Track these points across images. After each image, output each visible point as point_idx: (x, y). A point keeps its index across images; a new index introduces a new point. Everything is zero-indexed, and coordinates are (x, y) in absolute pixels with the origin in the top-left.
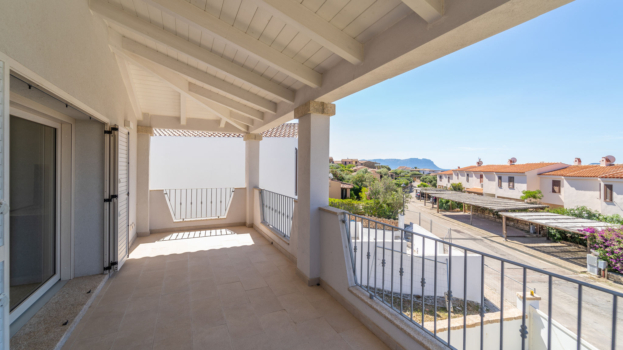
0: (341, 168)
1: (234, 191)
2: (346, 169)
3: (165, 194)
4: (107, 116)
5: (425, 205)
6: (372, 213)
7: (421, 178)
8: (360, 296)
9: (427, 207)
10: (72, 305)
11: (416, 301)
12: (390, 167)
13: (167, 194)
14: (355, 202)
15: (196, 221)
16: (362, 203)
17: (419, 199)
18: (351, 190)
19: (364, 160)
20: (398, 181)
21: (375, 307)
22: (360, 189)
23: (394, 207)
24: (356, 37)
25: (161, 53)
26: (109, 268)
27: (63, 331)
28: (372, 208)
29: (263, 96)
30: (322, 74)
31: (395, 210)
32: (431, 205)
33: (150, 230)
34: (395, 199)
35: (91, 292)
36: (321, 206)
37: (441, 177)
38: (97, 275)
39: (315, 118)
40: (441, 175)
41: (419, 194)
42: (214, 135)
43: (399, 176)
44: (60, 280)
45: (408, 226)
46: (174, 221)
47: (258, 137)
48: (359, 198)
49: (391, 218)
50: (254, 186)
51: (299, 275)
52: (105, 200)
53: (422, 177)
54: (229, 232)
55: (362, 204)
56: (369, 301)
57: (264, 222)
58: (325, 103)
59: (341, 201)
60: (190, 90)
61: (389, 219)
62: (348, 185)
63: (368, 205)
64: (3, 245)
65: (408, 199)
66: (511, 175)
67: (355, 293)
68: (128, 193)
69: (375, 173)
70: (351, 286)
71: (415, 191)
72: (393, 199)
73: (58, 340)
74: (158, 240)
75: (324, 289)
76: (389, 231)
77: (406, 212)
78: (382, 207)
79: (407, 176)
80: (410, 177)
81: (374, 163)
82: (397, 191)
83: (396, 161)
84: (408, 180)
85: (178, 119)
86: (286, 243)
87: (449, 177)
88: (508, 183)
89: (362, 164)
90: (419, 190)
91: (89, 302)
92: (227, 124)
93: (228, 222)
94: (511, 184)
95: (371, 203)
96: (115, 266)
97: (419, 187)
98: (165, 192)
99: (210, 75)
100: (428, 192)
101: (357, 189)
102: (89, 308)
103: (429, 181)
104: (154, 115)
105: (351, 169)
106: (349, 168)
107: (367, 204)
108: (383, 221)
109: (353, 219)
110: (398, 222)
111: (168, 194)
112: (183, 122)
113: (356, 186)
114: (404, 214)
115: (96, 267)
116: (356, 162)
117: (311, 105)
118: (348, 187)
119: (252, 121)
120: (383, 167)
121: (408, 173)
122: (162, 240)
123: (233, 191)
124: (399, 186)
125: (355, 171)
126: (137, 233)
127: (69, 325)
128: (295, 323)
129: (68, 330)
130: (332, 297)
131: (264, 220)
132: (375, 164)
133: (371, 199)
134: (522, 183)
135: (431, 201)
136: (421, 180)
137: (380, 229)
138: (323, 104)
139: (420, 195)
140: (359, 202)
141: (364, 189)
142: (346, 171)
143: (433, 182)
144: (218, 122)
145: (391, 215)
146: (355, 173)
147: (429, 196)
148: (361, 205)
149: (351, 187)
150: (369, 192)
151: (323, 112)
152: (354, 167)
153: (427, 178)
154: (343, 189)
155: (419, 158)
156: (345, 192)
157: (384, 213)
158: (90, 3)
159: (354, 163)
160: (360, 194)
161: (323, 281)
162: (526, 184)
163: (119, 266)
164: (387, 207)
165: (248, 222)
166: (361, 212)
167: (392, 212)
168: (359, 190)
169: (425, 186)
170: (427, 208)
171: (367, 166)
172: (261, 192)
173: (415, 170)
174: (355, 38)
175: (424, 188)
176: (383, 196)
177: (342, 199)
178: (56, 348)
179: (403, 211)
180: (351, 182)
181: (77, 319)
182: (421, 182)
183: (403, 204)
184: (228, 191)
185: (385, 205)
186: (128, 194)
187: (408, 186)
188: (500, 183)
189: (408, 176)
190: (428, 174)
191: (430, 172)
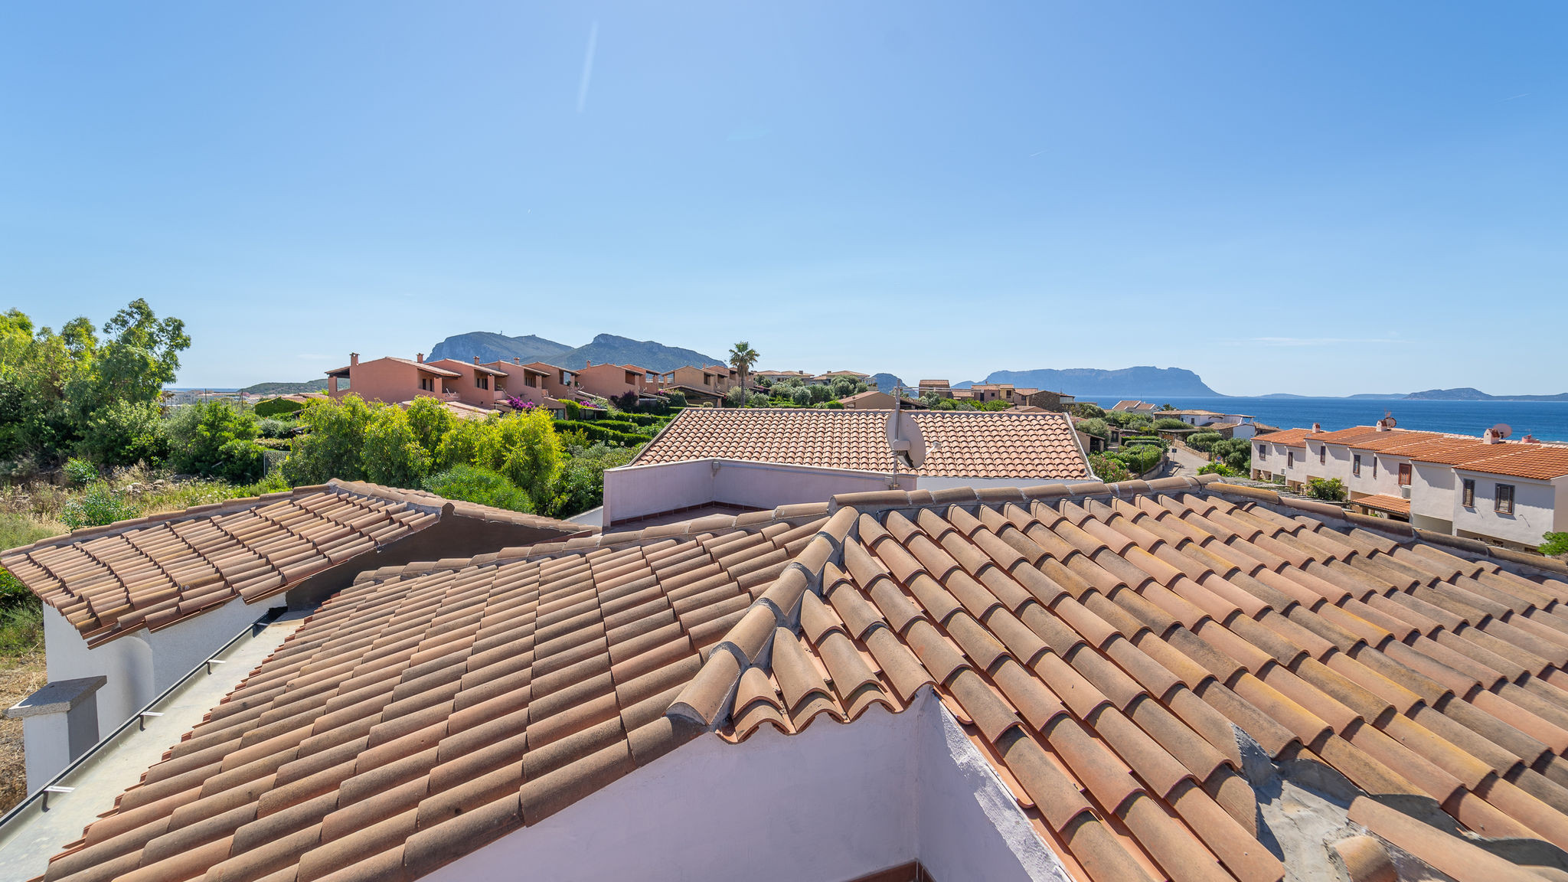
7: (1191, 438)
37: (1263, 450)
40: (1263, 443)
53: (1192, 434)
66: (1507, 481)
79: (1146, 429)
81: (1056, 394)
87: (1291, 454)
88: (1494, 502)
89: (1027, 400)
94: (1505, 504)
103: (1219, 452)
116: (1012, 395)
120: (1084, 407)
121: (1150, 422)
132: (1061, 398)
134: (1538, 507)
136: (1191, 445)
143: (1231, 455)
155: (1157, 367)
159: (1004, 395)
162: (1552, 511)
173: (1166, 413)
188: (1468, 498)
189: (1151, 433)
190: (1206, 424)
191: (1211, 420)
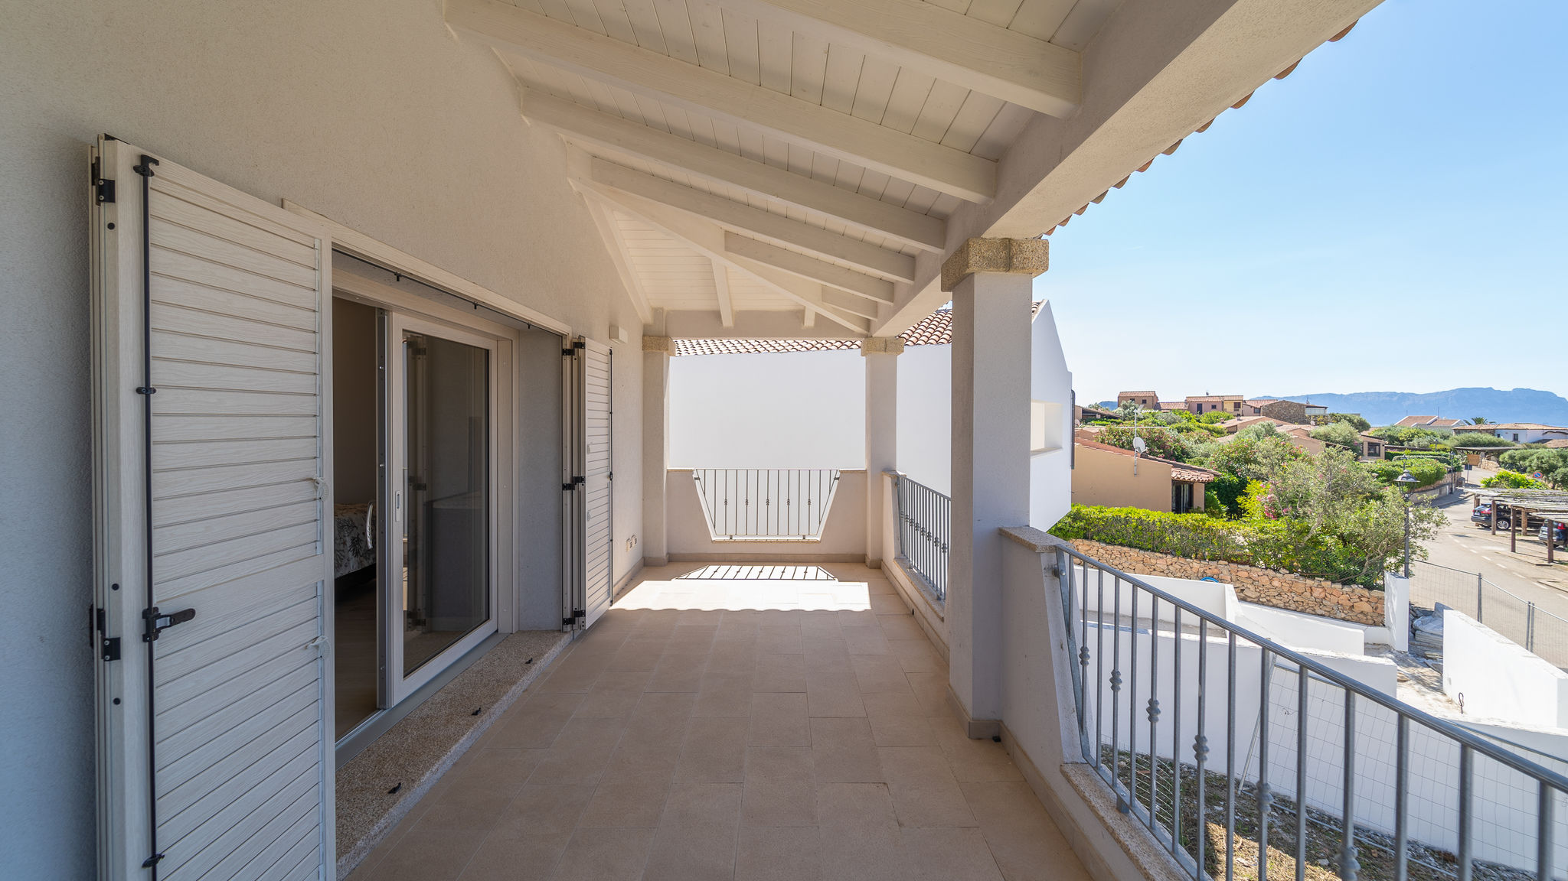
0: (1184, 423)
1: (838, 479)
2: (1199, 427)
3: (696, 479)
4: (567, 321)
5: (1513, 550)
6: (1279, 562)
7: (1505, 456)
8: (1087, 794)
9: (1523, 558)
10: (498, 681)
11: (1433, 871)
12: (1364, 418)
13: (698, 479)
14: (1219, 524)
15: (756, 542)
16: (1242, 527)
17: (1488, 528)
18: (1209, 486)
19: (1269, 398)
20: (1400, 463)
21: (1124, 837)
22: (1243, 484)
23: (1368, 546)
24: (1053, 36)
25: (659, 177)
26: (570, 621)
27: (469, 725)
28: (1279, 546)
29: (879, 241)
30: (998, 160)
31: (1371, 558)
32: (1544, 550)
33: (668, 554)
34: (1371, 523)
35: (533, 662)
36: (1006, 526)
38: (553, 631)
39: (987, 283)
41: (1487, 510)
42: (819, 346)
43: (1404, 449)
44: (497, 631)
45: (1426, 613)
46: (713, 539)
47: (895, 345)
48: (1236, 512)
49: (1354, 582)
50: (883, 466)
51: (950, 704)
52: (565, 487)
53: (1509, 452)
54: (822, 575)
55: (1242, 531)
56: (1111, 817)
57: (902, 557)
58: (1015, 241)
59: (1171, 515)
60: (727, 249)
61: (1344, 584)
62: (1198, 473)
63: (1266, 534)
64: (323, 553)
65: (1425, 525)
67: (1076, 782)
68: (611, 473)
69: (1306, 438)
70: (1070, 760)
71: (1472, 500)
72: (1364, 523)
73: (456, 741)
74: (678, 576)
75: (1008, 754)
76: (1345, 623)
77: (1416, 567)
78: (1315, 542)
79: (1442, 447)
80: (1455, 451)
81: (1301, 405)
82: (1380, 498)
83: (1395, 399)
84: (1442, 461)
85: (717, 315)
86: (938, 616)
89: (1257, 411)
90: (1488, 496)
91: (526, 681)
92: (819, 317)
93: (824, 550)
95: (1277, 531)
96: (581, 619)
97: (1488, 485)
98: (695, 476)
99: (757, 208)
100: (1525, 504)
101: (1231, 485)
102: (524, 691)
103: (1539, 468)
104: (673, 311)
105: (1218, 426)
106: (1212, 423)
107: (1261, 531)
108: (1321, 590)
109: (1209, 574)
110: (1382, 599)
111: (702, 480)
112: (727, 321)
113: (1226, 476)
114: (1408, 574)
115: (552, 620)
116: (1237, 405)
117: (972, 251)
118: (1195, 478)
119: (875, 308)
120: (1337, 419)
121: (1445, 438)
122: (685, 577)
123: (835, 479)
124: (1388, 480)
125: (1232, 431)
126: (644, 558)
127: (481, 716)
128: (900, 825)
129: (476, 725)
130: (1026, 780)
131: (902, 552)
132: (1307, 410)
133: (1278, 516)
135: (1541, 539)
136: (1501, 464)
137: (1309, 613)
138: (1008, 243)
139: (1490, 515)
140: (1232, 524)
141: (1254, 487)
142: (1198, 430)
143: (1559, 470)
144: (800, 314)
145: (1355, 573)
146: (1231, 438)
147: (1534, 519)
148: (1241, 534)
149: (1205, 477)
150: (1273, 495)
151: (1008, 265)
152: (1228, 418)
153: (1532, 455)
154: (1178, 485)
155: (1495, 389)
156: (1186, 493)
157: (1327, 563)
158: (522, 104)
159: (1229, 407)
160: (1240, 499)
161: (1008, 731)
163: (589, 621)
164: (1341, 546)
165: (870, 556)
166: (1238, 555)
167: (1361, 564)
168: (1241, 488)
169: (1517, 484)
170: (1521, 561)
171: (1278, 417)
172: (898, 481)
173: (1474, 426)
174: (1053, 41)
175: (1513, 490)
176: (1321, 510)
177: (1172, 514)
178: (449, 753)
179: (1405, 561)
180: (1211, 463)
181: (498, 709)
182: (1503, 471)
183: (1405, 540)
184: (825, 476)
185: (1329, 540)
186: (610, 476)
187: (1441, 482)
189: (1445, 450)
190: (1538, 442)
191: (1546, 437)
